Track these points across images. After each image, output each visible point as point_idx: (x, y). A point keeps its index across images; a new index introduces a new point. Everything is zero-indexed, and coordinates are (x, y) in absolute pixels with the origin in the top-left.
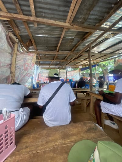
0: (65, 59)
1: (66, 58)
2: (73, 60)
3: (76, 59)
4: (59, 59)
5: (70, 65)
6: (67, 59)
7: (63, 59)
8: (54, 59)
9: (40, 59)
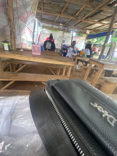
0: (75, 15)
1: (78, 13)
2: (85, 19)
3: (89, 18)
4: (68, 14)
5: (78, 28)
6: (77, 16)
7: (72, 15)
8: (60, 13)
9: (43, 9)
